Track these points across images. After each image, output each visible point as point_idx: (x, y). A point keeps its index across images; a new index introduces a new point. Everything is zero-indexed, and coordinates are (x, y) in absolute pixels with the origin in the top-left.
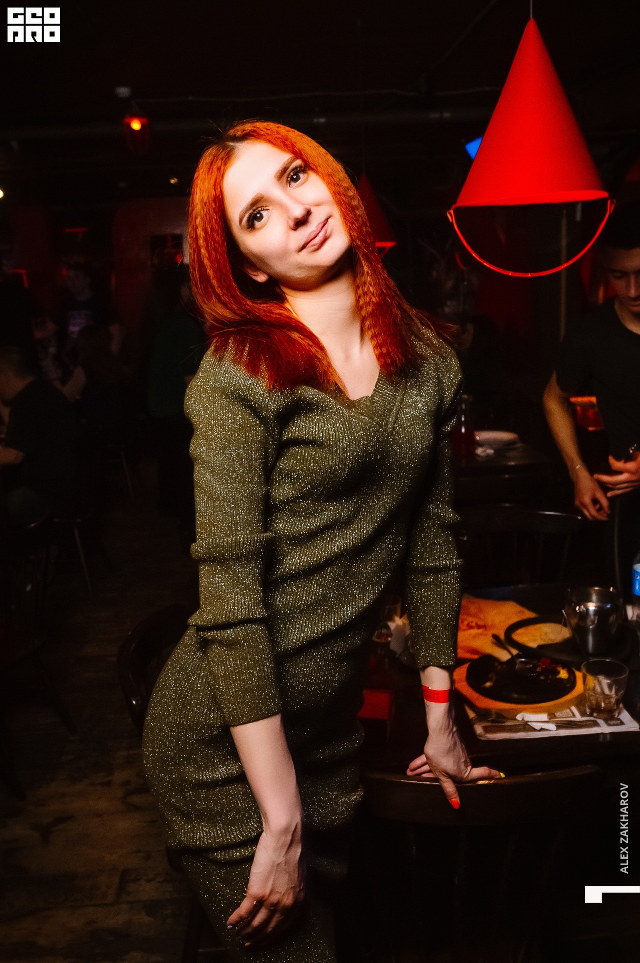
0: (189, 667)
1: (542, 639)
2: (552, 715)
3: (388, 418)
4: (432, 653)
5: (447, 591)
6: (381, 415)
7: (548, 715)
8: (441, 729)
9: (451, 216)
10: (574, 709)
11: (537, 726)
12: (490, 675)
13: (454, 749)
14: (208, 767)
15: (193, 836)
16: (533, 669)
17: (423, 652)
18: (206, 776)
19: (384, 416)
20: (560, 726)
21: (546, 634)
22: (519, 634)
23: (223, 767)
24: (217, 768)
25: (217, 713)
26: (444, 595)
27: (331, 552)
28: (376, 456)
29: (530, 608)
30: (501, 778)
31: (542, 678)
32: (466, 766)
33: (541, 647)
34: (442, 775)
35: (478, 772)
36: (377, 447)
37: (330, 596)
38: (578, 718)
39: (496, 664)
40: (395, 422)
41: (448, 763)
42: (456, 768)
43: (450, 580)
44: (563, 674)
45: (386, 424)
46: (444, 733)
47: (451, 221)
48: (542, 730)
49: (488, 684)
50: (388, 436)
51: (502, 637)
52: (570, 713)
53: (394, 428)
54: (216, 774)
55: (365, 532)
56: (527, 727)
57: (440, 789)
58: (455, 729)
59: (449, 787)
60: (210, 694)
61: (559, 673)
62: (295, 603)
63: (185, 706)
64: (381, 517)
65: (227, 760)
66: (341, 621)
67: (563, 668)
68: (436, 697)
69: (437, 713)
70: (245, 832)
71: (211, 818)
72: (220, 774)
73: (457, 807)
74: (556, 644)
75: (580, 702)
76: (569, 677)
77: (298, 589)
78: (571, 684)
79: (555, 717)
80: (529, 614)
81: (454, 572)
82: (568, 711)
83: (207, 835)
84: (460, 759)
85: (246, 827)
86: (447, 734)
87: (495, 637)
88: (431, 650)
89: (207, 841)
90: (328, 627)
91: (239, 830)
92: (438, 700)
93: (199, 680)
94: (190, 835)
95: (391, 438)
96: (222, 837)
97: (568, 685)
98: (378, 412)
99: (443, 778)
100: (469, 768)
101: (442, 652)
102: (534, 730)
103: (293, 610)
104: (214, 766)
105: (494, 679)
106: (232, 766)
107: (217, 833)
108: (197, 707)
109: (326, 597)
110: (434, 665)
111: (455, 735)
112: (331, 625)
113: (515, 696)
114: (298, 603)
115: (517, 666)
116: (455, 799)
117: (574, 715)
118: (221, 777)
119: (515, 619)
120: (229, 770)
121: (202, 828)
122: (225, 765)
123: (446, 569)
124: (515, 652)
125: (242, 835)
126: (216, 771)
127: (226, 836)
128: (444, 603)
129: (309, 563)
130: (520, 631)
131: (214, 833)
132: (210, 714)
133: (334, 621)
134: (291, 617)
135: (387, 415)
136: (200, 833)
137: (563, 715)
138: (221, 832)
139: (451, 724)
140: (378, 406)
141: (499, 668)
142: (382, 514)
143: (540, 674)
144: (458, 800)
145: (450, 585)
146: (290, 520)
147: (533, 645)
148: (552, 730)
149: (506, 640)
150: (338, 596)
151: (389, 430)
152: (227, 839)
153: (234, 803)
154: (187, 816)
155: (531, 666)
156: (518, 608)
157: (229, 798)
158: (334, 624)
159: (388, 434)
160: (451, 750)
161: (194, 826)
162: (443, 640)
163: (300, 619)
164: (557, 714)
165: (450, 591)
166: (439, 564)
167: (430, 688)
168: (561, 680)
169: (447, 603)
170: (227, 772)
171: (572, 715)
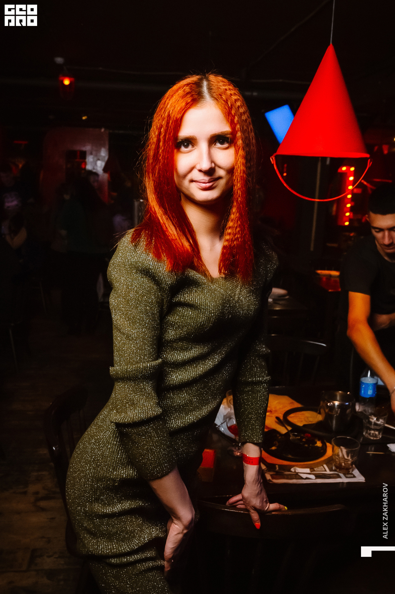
0: (101, 441)
1: (305, 421)
2: (312, 469)
3: (235, 292)
4: (249, 434)
5: (259, 396)
6: (231, 290)
7: (310, 469)
8: (253, 481)
9: (272, 160)
10: (325, 466)
11: (304, 476)
12: (275, 443)
13: (261, 493)
14: (110, 504)
15: (97, 547)
16: (301, 440)
17: (243, 433)
18: (108, 510)
19: (233, 290)
20: (318, 476)
21: (308, 418)
22: (291, 417)
23: (119, 505)
24: (116, 505)
25: (118, 471)
26: (257, 399)
27: (196, 374)
28: (229, 316)
29: (298, 401)
30: (285, 511)
31: (306, 445)
32: (267, 503)
33: (305, 426)
34: (252, 508)
35: (273, 506)
36: (229, 310)
37: (194, 400)
38: (328, 472)
39: (278, 435)
40: (240, 294)
41: (256, 502)
42: (261, 505)
43: (262, 390)
44: (319, 444)
45: (235, 295)
46: (255, 484)
47: (272, 163)
48: (307, 478)
49: (274, 448)
50: (236, 303)
51: (281, 418)
52: (323, 468)
53: (239, 298)
54: (115, 509)
55: (216, 360)
56: (298, 476)
57: (249, 516)
58: (262, 481)
59: (255, 516)
60: (114, 459)
61: (316, 443)
62: (172, 404)
63: (97, 466)
64: (225, 350)
65: (122, 500)
66: (200, 417)
67: (319, 440)
68: (251, 461)
69: (251, 471)
70: (131, 546)
71: (110, 537)
72: (117, 509)
73: (258, 527)
74: (314, 424)
75: (329, 462)
76: (323, 446)
77: (174, 395)
78: (323, 451)
79: (314, 471)
80: (297, 405)
81: (264, 385)
82: (322, 467)
83: (106, 547)
84: (263, 499)
85: (131, 542)
86: (257, 484)
87: (277, 418)
88: (248, 432)
89: (106, 551)
90: (192, 420)
91: (127, 545)
92: (252, 464)
93: (107, 450)
94: (95, 547)
95: (237, 304)
96: (116, 548)
97: (322, 451)
98: (229, 288)
99: (252, 511)
100: (268, 504)
101: (254, 434)
102: (302, 478)
103: (170, 409)
104: (114, 504)
105: (277, 444)
106: (125, 504)
107: (113, 546)
108: (105, 467)
109: (192, 401)
110: (249, 442)
111: (262, 484)
112: (194, 419)
113: (290, 456)
114: (174, 404)
115: (291, 438)
116: (258, 524)
117: (325, 471)
118: (118, 511)
119: (288, 408)
120: (123, 506)
121: (103, 543)
122: (121, 503)
123: (260, 383)
124: (290, 428)
125: (129, 548)
126: (114, 507)
127: (118, 548)
128: (257, 404)
129: (182, 381)
130: (292, 415)
131: (111, 546)
132: (114, 472)
133: (196, 416)
134: (168, 413)
135: (235, 289)
136: (101, 545)
137: (319, 470)
138: (116, 546)
139: (260, 478)
140: (229, 284)
141: (280, 437)
142: (225, 349)
143: (305, 443)
144: (260, 524)
145: (261, 393)
146: (171, 353)
147: (301, 424)
148: (313, 479)
149: (284, 421)
150: (199, 401)
151: (236, 299)
152: (119, 550)
153: (125, 527)
154: (94, 535)
155: (299, 438)
156: (291, 400)
157: (122, 524)
158: (196, 418)
159: (235, 301)
160: (258, 494)
161: (98, 541)
162: (256, 427)
163: (174, 414)
164: (315, 469)
165: (261, 396)
166: (255, 379)
167: (247, 456)
168: (318, 447)
169: (259, 404)
170: (122, 507)
171: (324, 470)
